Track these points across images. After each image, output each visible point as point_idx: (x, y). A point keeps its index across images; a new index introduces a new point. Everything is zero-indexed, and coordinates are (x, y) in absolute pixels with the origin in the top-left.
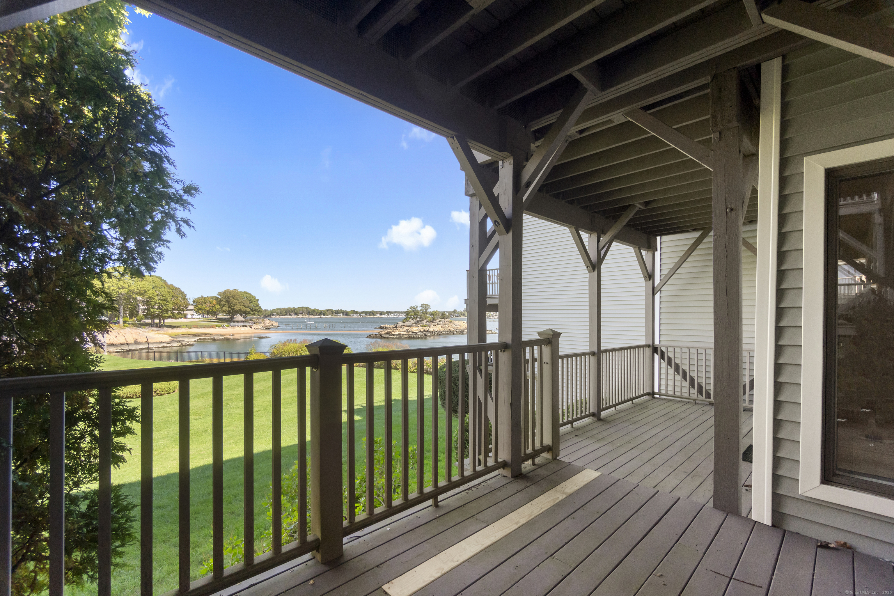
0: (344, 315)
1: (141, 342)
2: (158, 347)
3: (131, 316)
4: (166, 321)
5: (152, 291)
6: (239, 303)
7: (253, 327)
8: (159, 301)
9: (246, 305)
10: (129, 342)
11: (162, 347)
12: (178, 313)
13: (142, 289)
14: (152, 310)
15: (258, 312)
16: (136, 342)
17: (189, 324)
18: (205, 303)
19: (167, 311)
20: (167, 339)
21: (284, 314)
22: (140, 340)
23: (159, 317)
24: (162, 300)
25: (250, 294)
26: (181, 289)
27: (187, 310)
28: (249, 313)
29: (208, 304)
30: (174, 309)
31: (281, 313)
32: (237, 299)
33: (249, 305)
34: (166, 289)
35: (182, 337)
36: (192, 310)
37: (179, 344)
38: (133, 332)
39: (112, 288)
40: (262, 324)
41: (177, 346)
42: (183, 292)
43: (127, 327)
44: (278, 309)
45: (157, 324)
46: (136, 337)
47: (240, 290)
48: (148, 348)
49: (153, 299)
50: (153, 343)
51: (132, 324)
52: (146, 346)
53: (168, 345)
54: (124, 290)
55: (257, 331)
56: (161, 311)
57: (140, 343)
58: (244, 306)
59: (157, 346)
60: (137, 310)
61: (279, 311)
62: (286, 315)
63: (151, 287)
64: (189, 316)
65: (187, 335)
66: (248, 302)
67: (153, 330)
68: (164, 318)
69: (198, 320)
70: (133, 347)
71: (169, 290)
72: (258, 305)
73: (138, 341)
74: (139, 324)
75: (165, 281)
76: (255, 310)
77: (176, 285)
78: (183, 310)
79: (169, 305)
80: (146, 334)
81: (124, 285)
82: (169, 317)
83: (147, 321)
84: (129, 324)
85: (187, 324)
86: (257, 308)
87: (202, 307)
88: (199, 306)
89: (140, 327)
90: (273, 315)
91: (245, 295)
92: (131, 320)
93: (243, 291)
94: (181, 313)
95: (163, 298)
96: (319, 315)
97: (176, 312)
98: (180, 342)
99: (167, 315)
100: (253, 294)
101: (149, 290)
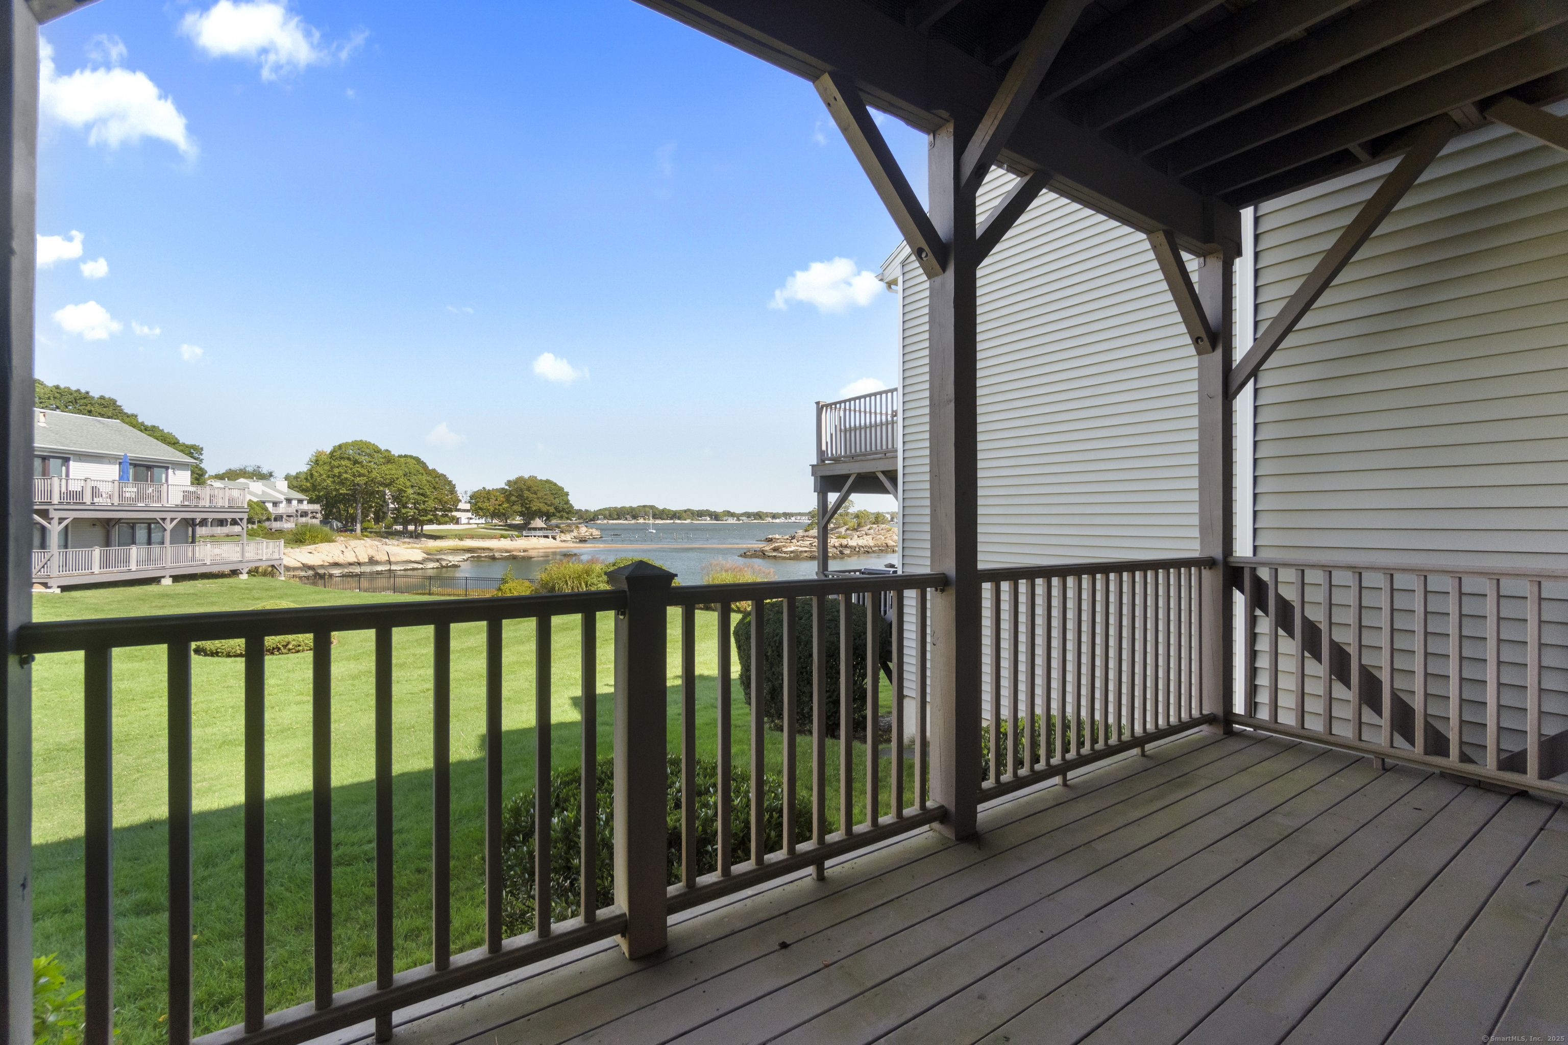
0: (711, 518)
1: (379, 560)
2: (405, 570)
3: (377, 520)
4: (426, 527)
5: (402, 480)
6: (538, 498)
7: (558, 538)
8: (414, 496)
9: (549, 502)
10: (362, 560)
11: (410, 569)
12: (442, 516)
13: (389, 477)
14: (404, 511)
15: (568, 513)
16: (372, 561)
17: (461, 533)
18: (488, 499)
19: (425, 512)
20: (418, 555)
21: (616, 517)
22: (377, 558)
23: (415, 521)
24: (419, 494)
25: (555, 484)
26: (447, 476)
27: (459, 510)
28: (554, 515)
29: (493, 501)
30: (436, 509)
31: (610, 516)
32: (535, 493)
33: (554, 501)
34: (425, 477)
35: (445, 554)
36: (468, 511)
37: (436, 565)
38: (367, 545)
39: (345, 476)
40: (575, 533)
41: (433, 568)
42: (451, 481)
43: (367, 536)
44: (605, 509)
45: (411, 532)
46: (372, 552)
47: (539, 478)
48: (390, 570)
49: (405, 492)
50: (397, 563)
51: (376, 532)
52: (387, 567)
53: (420, 566)
54: (361, 478)
55: (564, 544)
56: (417, 511)
57: (377, 563)
58: (546, 503)
59: (402, 568)
60: (385, 510)
61: (607, 512)
62: (619, 518)
63: (401, 473)
64: (464, 521)
65: (455, 551)
66: (551, 497)
67: (405, 543)
68: (422, 523)
69: (476, 526)
70: (367, 569)
71: (429, 478)
72: (567, 502)
73: (375, 559)
74: (386, 533)
75: (425, 463)
76: (563, 510)
77: (440, 471)
78: (451, 510)
79: (429, 503)
80: (387, 548)
81: (363, 471)
82: (430, 522)
83: (399, 528)
84: (371, 532)
85: (457, 533)
86: (565, 506)
87: (484, 505)
88: (480, 504)
89: (387, 538)
90: (598, 519)
91: (547, 485)
92: (373, 527)
93: (544, 479)
94: (447, 515)
95: (421, 491)
96: (671, 519)
97: (440, 514)
98: (438, 560)
99: (425, 518)
100: (560, 484)
101: (397, 479)
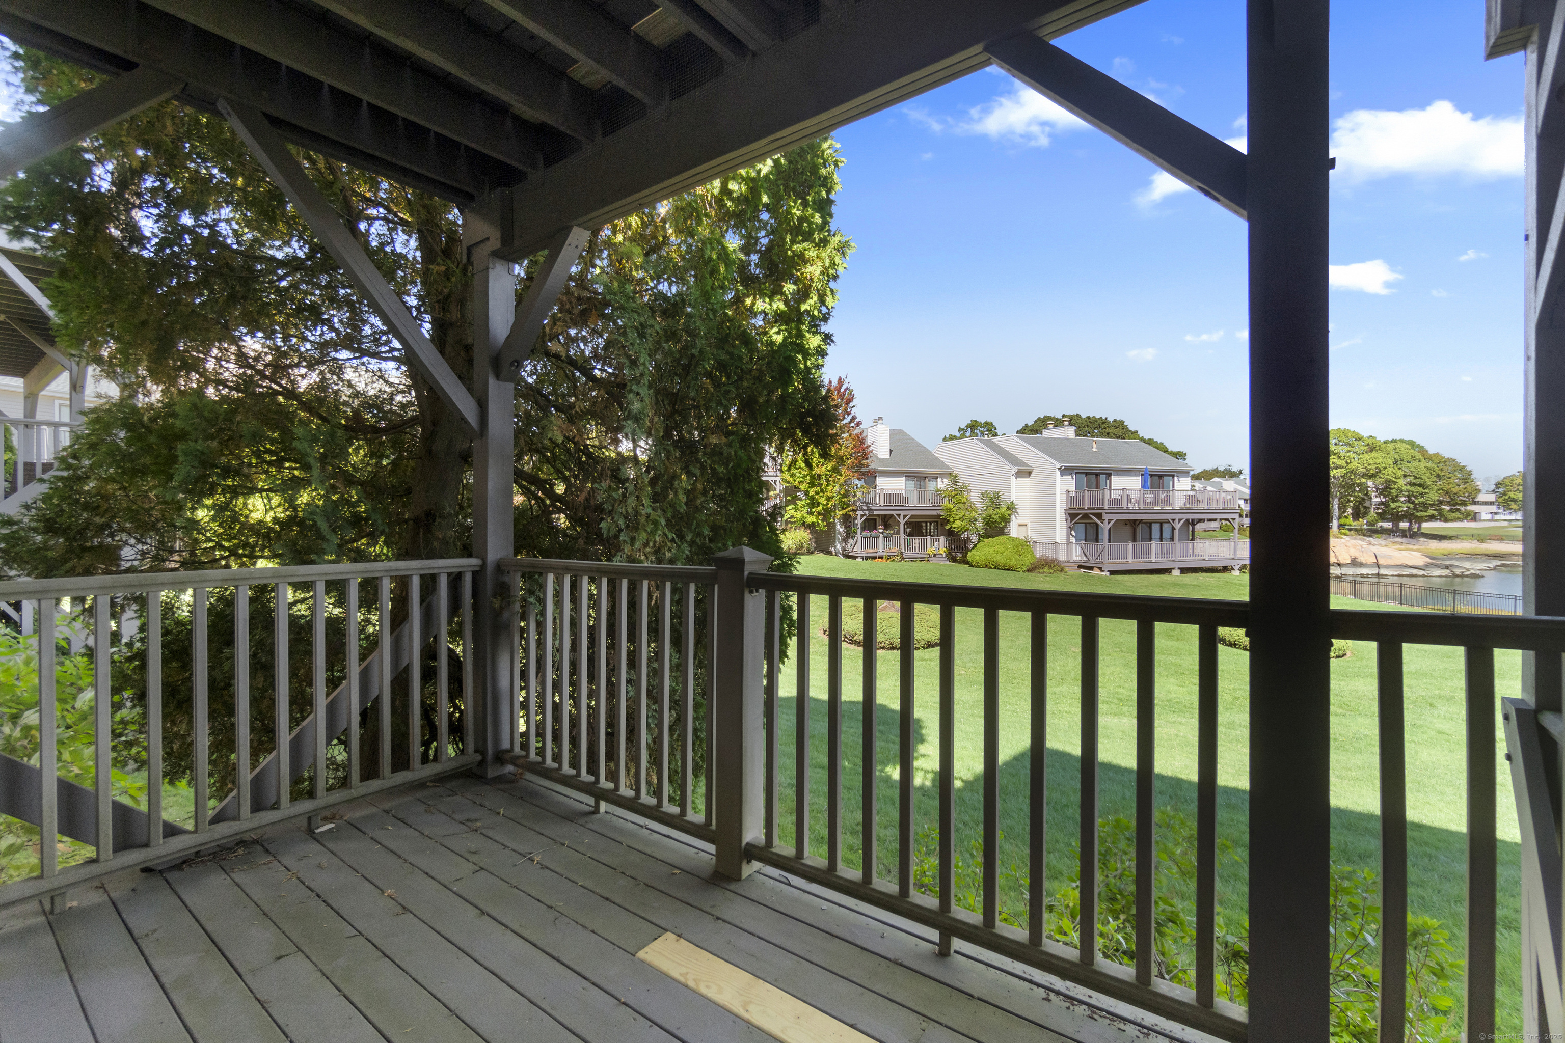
1: (1364, 562)
2: (1399, 576)
3: (1356, 515)
4: (1425, 525)
5: (1391, 469)
8: (1408, 487)
10: (1342, 561)
11: (1407, 576)
12: (1451, 511)
13: (1373, 467)
14: (1393, 505)
16: (1355, 563)
17: (1481, 532)
19: (1425, 506)
20: (1420, 560)
22: (1362, 559)
23: (1408, 516)
24: (1415, 485)
26: (1458, 460)
27: (1475, 503)
30: (1441, 503)
34: (1424, 464)
35: (1457, 559)
36: (1491, 503)
37: (1446, 572)
38: (1349, 545)
41: (1440, 576)
42: (1464, 467)
43: (1345, 534)
45: (1404, 531)
46: (1355, 553)
48: (1378, 574)
49: (1395, 483)
50: (1388, 567)
51: (1356, 530)
52: (1375, 571)
53: (1421, 573)
54: (1339, 470)
56: (1412, 506)
57: (1361, 565)
59: (1396, 573)
60: (1367, 504)
63: (1390, 462)
64: (1485, 516)
65: (1472, 556)
67: (1395, 543)
68: (1420, 520)
69: (1506, 524)
70: (1350, 571)
71: (1430, 465)
73: (1358, 560)
74: (1369, 530)
75: (1422, 447)
77: (1447, 454)
78: (1464, 504)
79: (1431, 495)
80: (1375, 549)
81: (1340, 462)
82: (1432, 518)
83: (1387, 525)
84: (1350, 530)
85: (1475, 532)
89: (1370, 536)
92: (1355, 523)
94: (1458, 510)
95: (1418, 482)
97: (1448, 508)
98: (1447, 567)
99: (1424, 514)
101: (1385, 468)
